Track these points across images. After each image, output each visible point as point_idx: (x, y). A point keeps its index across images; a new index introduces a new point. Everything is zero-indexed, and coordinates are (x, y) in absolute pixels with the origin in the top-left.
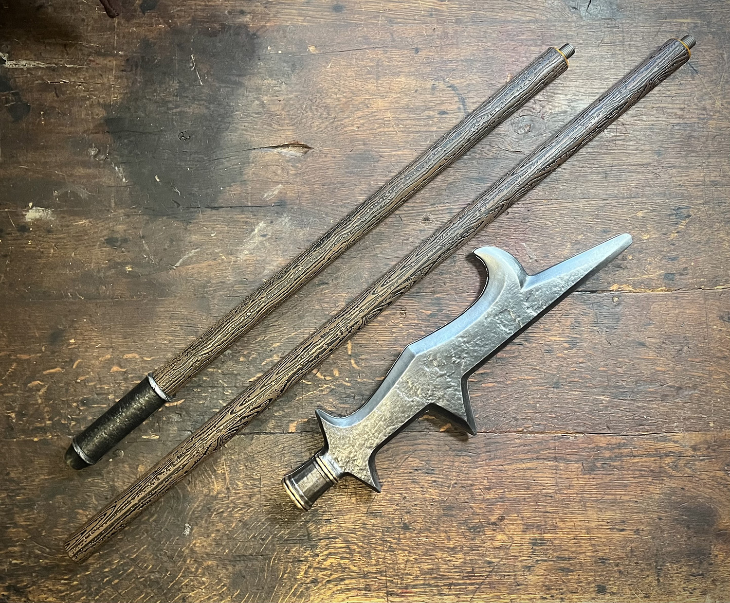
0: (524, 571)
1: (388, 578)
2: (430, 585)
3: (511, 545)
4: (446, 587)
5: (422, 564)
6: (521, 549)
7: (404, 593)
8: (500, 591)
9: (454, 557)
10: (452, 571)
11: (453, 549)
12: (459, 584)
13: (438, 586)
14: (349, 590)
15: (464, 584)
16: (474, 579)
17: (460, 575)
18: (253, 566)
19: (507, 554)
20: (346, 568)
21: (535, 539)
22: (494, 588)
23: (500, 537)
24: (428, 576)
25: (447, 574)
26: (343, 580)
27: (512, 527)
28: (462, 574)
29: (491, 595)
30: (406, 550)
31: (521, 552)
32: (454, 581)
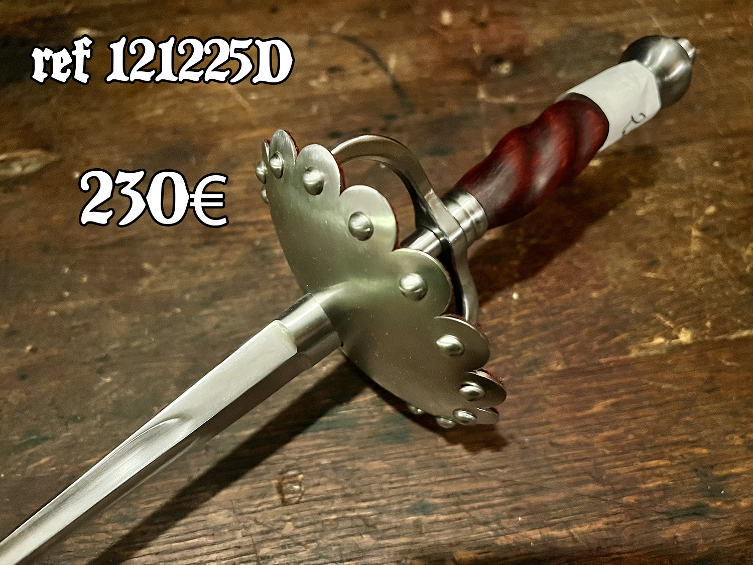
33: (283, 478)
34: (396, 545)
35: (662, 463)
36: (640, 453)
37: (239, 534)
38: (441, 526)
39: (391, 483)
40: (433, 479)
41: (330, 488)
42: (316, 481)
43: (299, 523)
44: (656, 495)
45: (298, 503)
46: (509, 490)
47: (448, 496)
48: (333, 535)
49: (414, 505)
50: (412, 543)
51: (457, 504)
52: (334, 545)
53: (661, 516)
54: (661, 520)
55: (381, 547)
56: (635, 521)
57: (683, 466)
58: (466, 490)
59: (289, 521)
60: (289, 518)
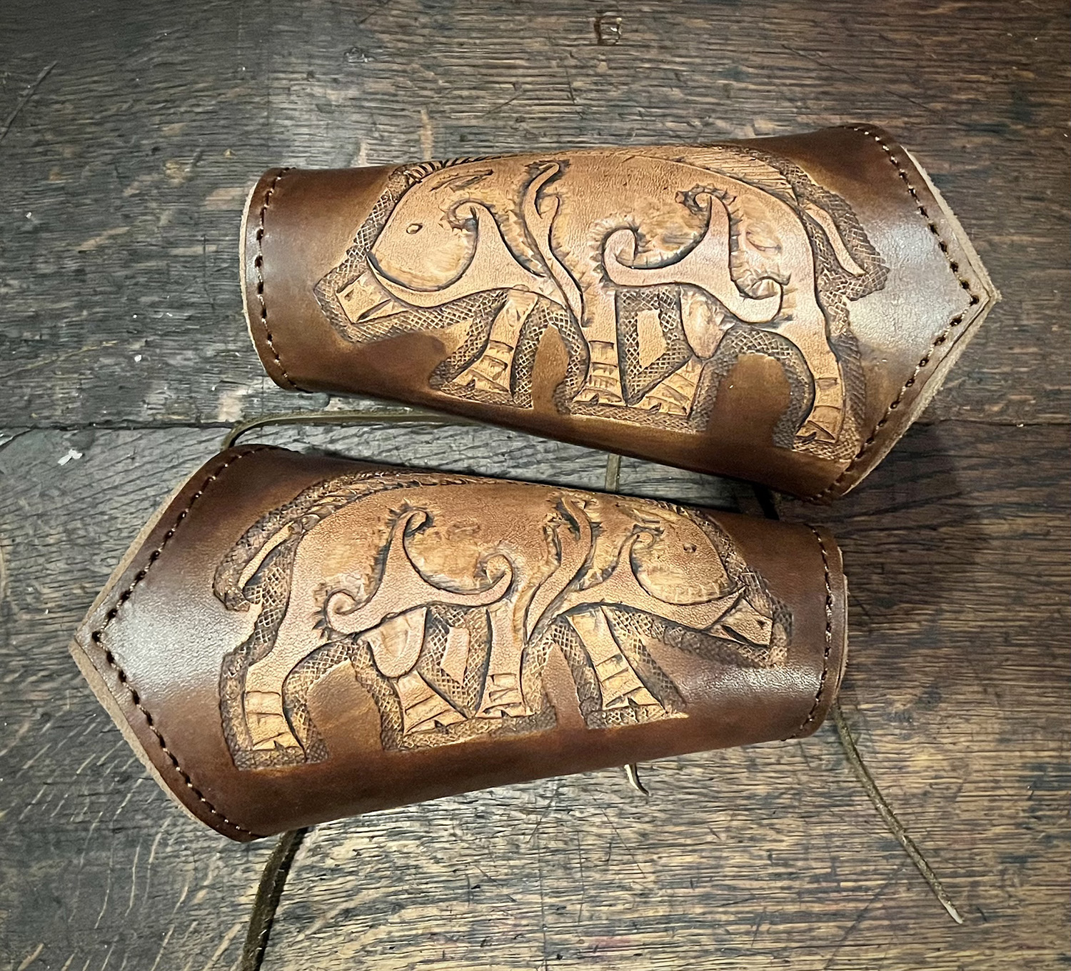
0: (1003, 872)
1: (547, 900)
2: (691, 922)
3: (960, 790)
4: (743, 928)
5: (664, 852)
6: (993, 799)
7: (604, 948)
8: (925, 941)
9: (771, 826)
10: (763, 872)
11: (767, 801)
12: (786, 918)
13: (714, 924)
14: (414, 940)
15: (805, 916)
16: (836, 901)
17: (789, 888)
18: (88, 863)
19: (946, 815)
20: (408, 867)
21: (1040, 767)
22: (904, 928)
23: (922, 759)
24: (681, 891)
25: (747, 884)
26: (398, 907)
27: (964, 727)
28: (796, 884)
29: (893, 952)
30: (609, 806)
31: (991, 809)
32: (770, 909)
33: (603, 17)
34: (702, 103)
35: (983, 78)
36: (966, 65)
37: (554, 63)
38: (749, 94)
39: (709, 44)
40: (751, 49)
41: (647, 36)
42: (635, 27)
43: (613, 65)
44: (964, 107)
45: (614, 45)
46: (825, 74)
47: (763, 68)
48: (645, 83)
49: (729, 70)
50: (718, 104)
51: (769, 77)
52: (645, 91)
53: (960, 127)
54: (958, 130)
55: (687, 102)
56: (933, 126)
57: (1002, 86)
58: (781, 65)
59: (603, 61)
60: (603, 57)
